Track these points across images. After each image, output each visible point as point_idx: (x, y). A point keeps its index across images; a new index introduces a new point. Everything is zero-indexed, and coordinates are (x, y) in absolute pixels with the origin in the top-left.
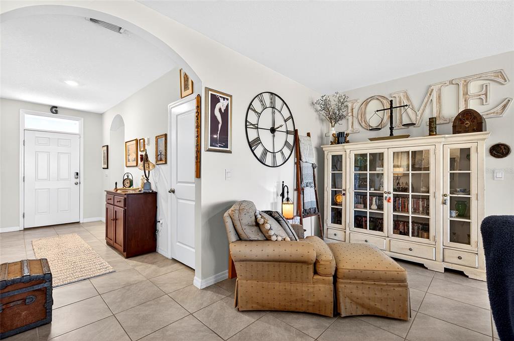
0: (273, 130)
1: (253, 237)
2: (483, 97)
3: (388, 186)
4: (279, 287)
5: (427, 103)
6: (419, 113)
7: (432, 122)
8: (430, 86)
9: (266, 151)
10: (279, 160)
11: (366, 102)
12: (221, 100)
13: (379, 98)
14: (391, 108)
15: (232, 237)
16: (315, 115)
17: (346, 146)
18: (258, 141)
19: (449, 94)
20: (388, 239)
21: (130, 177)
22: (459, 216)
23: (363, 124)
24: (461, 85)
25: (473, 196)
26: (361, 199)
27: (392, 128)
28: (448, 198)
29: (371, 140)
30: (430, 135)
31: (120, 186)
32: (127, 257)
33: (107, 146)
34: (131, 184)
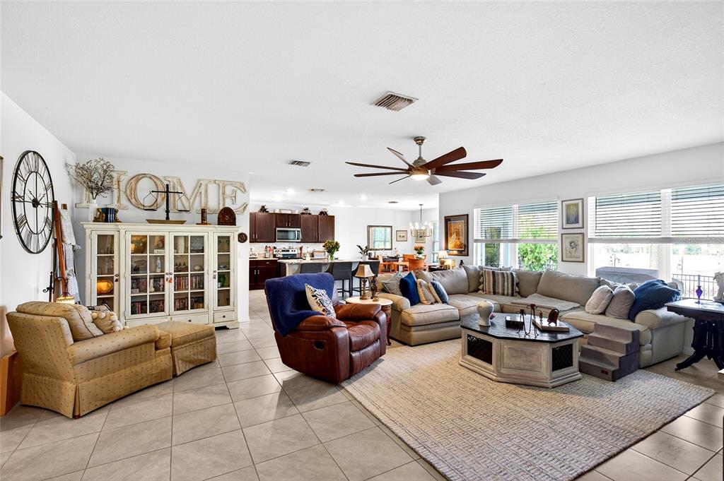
2: (234, 198)
3: (169, 267)
5: (196, 196)
6: (191, 201)
7: (203, 212)
8: (199, 180)
11: (137, 178)
13: (152, 177)
14: (167, 192)
17: (120, 226)
19: (213, 190)
20: (170, 317)
22: (222, 286)
23: (133, 201)
24: (222, 186)
25: (231, 271)
26: (137, 283)
27: (167, 212)
28: (217, 273)
29: (150, 221)
30: (202, 223)
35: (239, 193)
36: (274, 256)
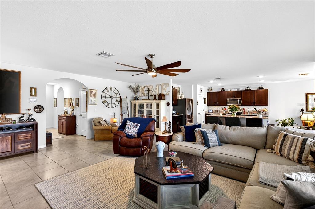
1: (98, 125)
3: (145, 113)
9: (108, 104)
10: (114, 106)
11: (144, 87)
12: (93, 92)
13: (147, 86)
14: (148, 90)
15: (93, 125)
17: (138, 101)
18: (106, 101)
21: (67, 111)
29: (143, 99)
31: (63, 114)
32: (67, 135)
33: (56, 99)
34: (67, 113)
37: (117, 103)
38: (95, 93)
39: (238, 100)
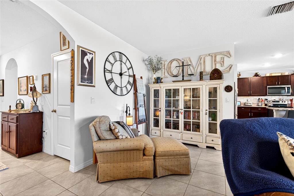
0: (121, 74)
1: (108, 137)
2: (222, 63)
3: (181, 106)
4: (124, 165)
5: (199, 65)
6: (196, 69)
7: (201, 73)
8: (200, 56)
9: (116, 87)
11: (171, 62)
12: (88, 54)
13: (177, 60)
14: (183, 66)
15: (95, 138)
16: (145, 67)
17: (161, 85)
18: (112, 80)
19: (208, 60)
20: (181, 133)
21: (22, 102)
22: (213, 120)
23: (170, 73)
24: (213, 56)
25: (218, 110)
26: (168, 113)
27: (183, 76)
28: (208, 112)
29: (174, 82)
30: (200, 80)
33: (3, 81)
34: (23, 107)
35: (226, 59)
36: (266, 105)
37: (129, 87)
38: (92, 58)
39: (286, 88)
